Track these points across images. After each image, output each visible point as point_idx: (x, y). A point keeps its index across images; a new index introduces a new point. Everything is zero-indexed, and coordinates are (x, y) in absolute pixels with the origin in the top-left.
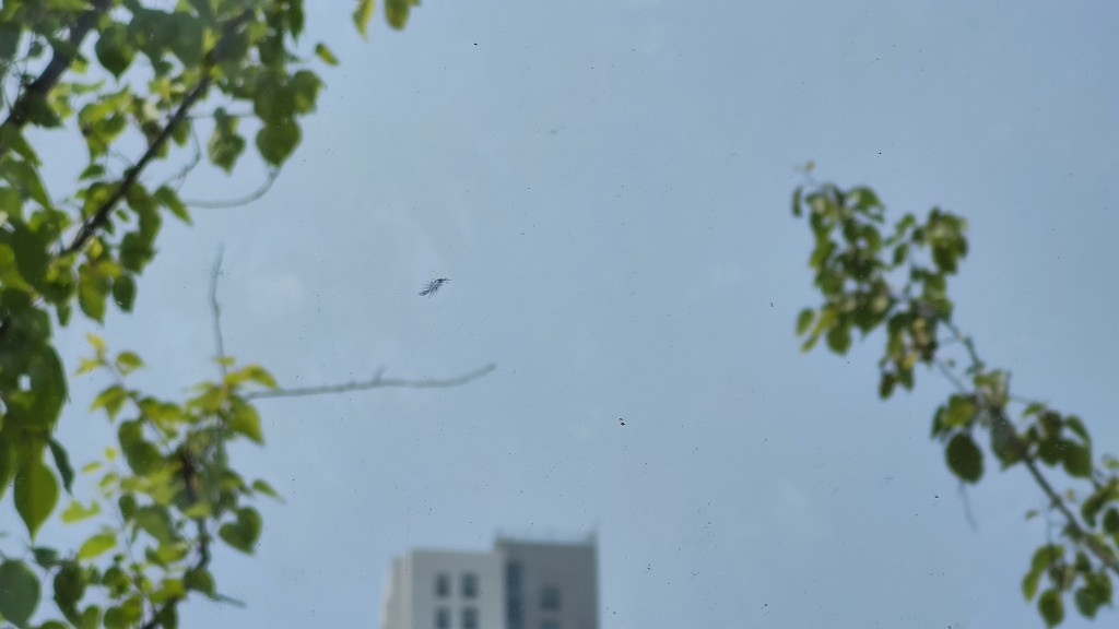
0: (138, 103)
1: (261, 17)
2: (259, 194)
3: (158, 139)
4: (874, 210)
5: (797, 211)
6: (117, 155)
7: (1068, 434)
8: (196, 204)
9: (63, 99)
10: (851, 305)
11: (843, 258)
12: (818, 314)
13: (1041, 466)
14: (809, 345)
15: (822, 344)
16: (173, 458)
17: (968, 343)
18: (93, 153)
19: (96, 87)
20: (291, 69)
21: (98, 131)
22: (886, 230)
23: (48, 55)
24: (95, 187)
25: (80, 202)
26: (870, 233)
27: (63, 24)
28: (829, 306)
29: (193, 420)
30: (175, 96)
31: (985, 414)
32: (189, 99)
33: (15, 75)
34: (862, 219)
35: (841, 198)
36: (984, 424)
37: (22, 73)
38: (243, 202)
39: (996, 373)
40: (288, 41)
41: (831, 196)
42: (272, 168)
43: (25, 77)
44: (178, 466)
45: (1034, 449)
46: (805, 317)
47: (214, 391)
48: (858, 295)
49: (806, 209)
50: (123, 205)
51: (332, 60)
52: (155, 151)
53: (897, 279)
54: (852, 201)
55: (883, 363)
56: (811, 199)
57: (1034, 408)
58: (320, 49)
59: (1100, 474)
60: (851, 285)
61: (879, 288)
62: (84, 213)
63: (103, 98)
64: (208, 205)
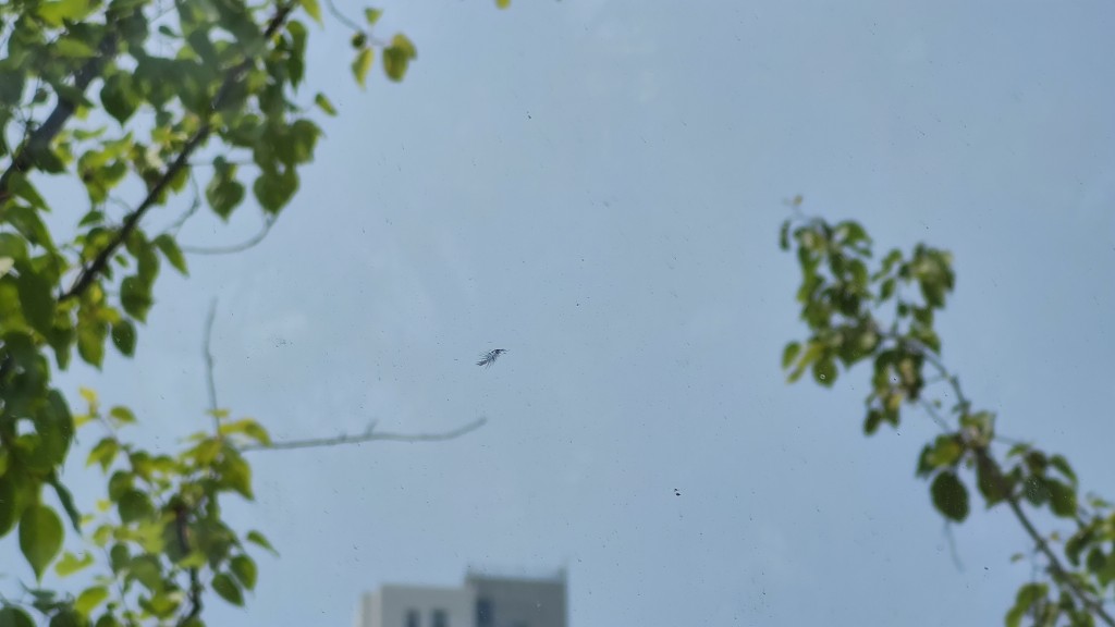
0: (139, 150)
1: (261, 65)
2: (256, 241)
3: (159, 186)
4: (861, 244)
5: (784, 244)
6: (117, 201)
7: (1053, 473)
8: (193, 250)
9: (64, 146)
10: (837, 341)
11: (831, 292)
12: (805, 348)
13: (1025, 506)
14: (795, 376)
15: (808, 376)
16: (166, 509)
17: (955, 382)
18: (94, 199)
19: (98, 132)
20: (289, 118)
21: (97, 178)
22: (873, 265)
23: (52, 101)
24: (95, 232)
25: (80, 247)
26: (856, 267)
27: (68, 72)
28: (816, 340)
29: (186, 471)
30: (175, 145)
31: (970, 455)
32: (188, 148)
33: (20, 122)
34: (849, 253)
35: (829, 232)
36: (969, 464)
37: (27, 120)
38: (239, 249)
39: (982, 414)
40: (287, 89)
41: (820, 230)
42: (269, 215)
43: (29, 123)
44: (171, 517)
45: (1019, 488)
46: (791, 350)
47: (207, 443)
48: (844, 330)
49: (794, 244)
50: (122, 250)
51: (331, 111)
52: (154, 198)
53: (883, 315)
54: (840, 236)
55: (869, 401)
56: (799, 234)
57: (1019, 448)
58: (320, 99)
59: (1084, 512)
60: (837, 319)
61: (865, 324)
62: (83, 258)
63: (105, 143)
64: (206, 252)
